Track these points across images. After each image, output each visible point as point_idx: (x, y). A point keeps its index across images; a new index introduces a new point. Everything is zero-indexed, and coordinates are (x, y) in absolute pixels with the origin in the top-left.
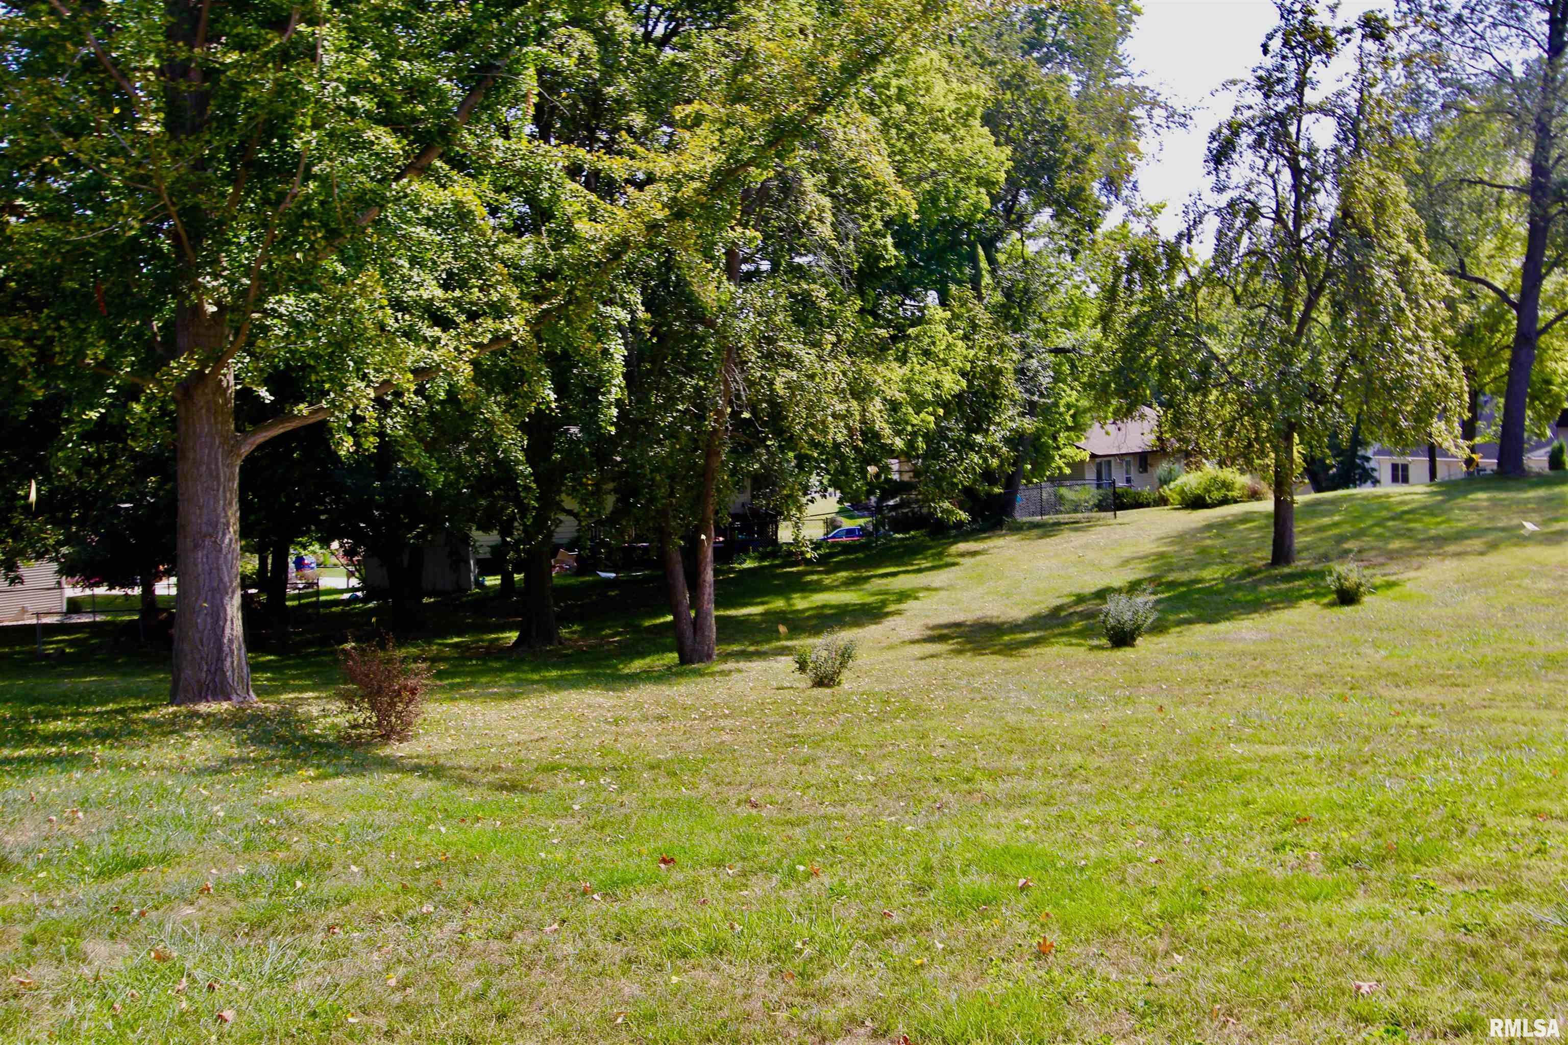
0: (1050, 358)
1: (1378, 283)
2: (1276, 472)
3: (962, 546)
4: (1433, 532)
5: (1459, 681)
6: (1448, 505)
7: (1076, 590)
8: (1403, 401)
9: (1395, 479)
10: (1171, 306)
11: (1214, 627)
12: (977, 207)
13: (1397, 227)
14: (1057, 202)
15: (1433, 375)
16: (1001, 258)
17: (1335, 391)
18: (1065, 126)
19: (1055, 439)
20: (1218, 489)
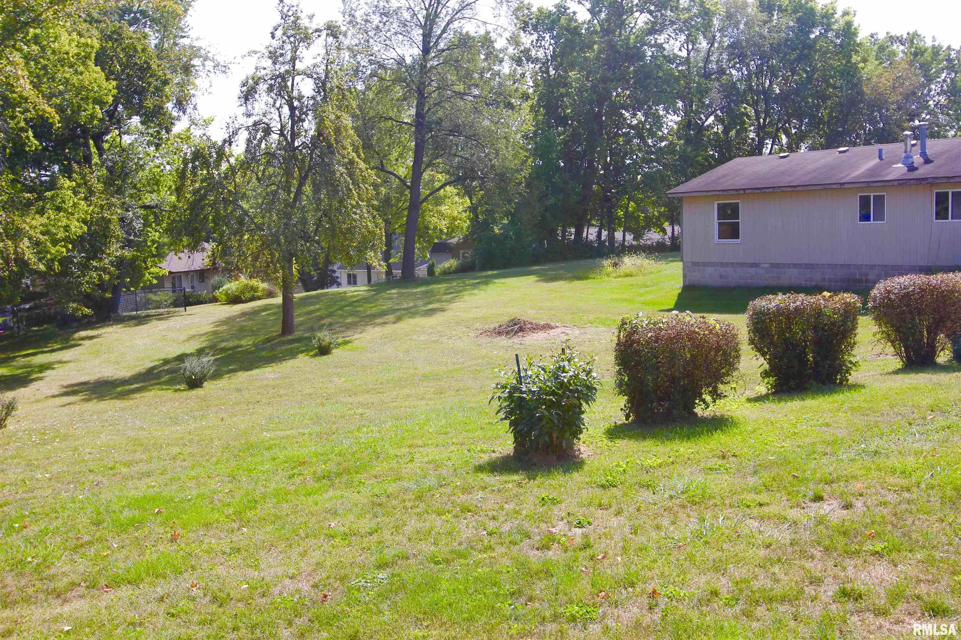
0: (142, 212)
1: (338, 175)
2: (283, 281)
3: (83, 334)
4: (369, 312)
5: (381, 390)
6: (377, 297)
7: (164, 356)
8: (351, 241)
9: (349, 283)
10: (220, 183)
11: (250, 373)
12: (93, 117)
13: (347, 143)
14: (145, 114)
15: (367, 226)
16: (106, 146)
17: (315, 234)
18: (149, 68)
19: (145, 263)
20: (249, 292)
